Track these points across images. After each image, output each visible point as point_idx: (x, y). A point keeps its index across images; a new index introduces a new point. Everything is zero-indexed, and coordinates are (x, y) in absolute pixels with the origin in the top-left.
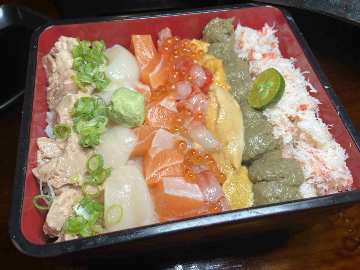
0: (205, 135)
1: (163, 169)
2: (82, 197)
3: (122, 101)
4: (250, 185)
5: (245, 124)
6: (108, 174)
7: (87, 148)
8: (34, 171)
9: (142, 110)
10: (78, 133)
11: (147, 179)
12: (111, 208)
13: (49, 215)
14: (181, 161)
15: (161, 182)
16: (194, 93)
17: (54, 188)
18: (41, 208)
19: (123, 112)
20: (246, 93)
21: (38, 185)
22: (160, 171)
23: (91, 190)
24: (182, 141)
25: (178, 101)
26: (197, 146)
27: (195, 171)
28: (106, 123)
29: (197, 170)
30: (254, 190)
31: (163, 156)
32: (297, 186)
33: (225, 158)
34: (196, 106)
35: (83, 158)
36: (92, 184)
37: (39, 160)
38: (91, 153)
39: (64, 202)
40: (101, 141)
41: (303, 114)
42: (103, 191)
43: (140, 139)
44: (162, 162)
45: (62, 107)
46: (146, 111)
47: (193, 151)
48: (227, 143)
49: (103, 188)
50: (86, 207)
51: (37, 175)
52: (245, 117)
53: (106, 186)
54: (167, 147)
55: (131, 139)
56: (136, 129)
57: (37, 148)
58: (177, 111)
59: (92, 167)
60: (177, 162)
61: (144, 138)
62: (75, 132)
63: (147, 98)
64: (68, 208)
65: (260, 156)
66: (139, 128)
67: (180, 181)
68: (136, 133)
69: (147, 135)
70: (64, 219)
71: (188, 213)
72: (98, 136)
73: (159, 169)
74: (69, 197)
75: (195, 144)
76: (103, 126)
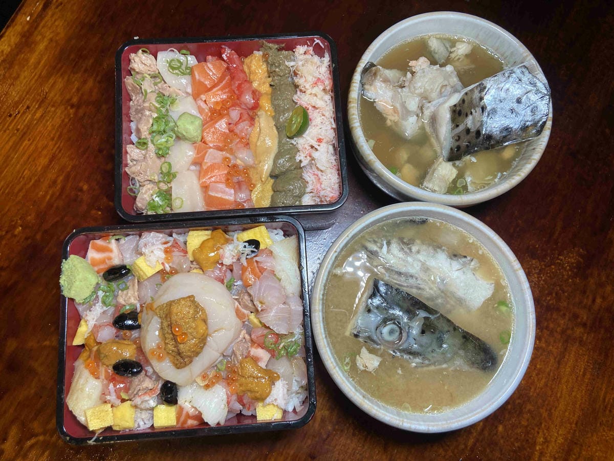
0: (245, 155)
1: (212, 177)
2: (158, 190)
3: (184, 126)
4: (271, 193)
5: (279, 147)
6: (174, 176)
7: (160, 156)
8: (127, 169)
9: (199, 131)
10: (154, 145)
11: (201, 182)
12: (176, 199)
13: (137, 199)
14: (226, 172)
15: (209, 185)
16: (241, 121)
17: (139, 182)
18: (132, 194)
19: (185, 134)
20: (285, 120)
21: (129, 178)
22: (209, 178)
23: (164, 187)
24: (228, 158)
25: (230, 124)
26: (239, 162)
27: (234, 181)
28: (174, 138)
29: (235, 180)
30: (272, 197)
31: (212, 168)
32: (300, 197)
33: (257, 173)
34: (242, 131)
35: (159, 162)
36: (164, 182)
37: (129, 161)
38: (163, 159)
39: (146, 192)
40: (170, 153)
41: (319, 145)
42: (171, 187)
43: (198, 153)
44: (211, 172)
45: (143, 125)
46: (203, 131)
47: (235, 166)
48: (260, 162)
49: (171, 186)
50: (160, 197)
51: (128, 172)
52: (280, 142)
53: (173, 184)
54: (216, 161)
55: (191, 153)
56: (195, 145)
57: (127, 152)
58: (228, 131)
59: (164, 169)
60: (223, 173)
61: (200, 153)
62: (152, 143)
63: (206, 118)
64: (148, 196)
65: (284, 173)
66: (198, 144)
67: (222, 186)
68: (195, 147)
69: (203, 151)
70: (147, 202)
71: (224, 207)
72: (168, 148)
73: (209, 177)
74: (149, 189)
75: (238, 160)
76: (171, 140)
